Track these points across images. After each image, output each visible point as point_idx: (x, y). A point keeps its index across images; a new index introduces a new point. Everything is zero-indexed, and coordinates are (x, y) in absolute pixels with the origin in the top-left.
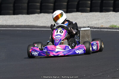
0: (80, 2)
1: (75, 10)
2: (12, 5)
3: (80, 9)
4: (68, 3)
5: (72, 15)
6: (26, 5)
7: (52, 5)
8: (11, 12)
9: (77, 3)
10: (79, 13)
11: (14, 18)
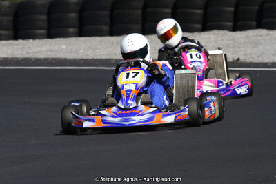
0: (266, 5)
1: (254, 23)
2: (107, 13)
3: (265, 20)
4: (237, 6)
5: (247, 36)
6: (139, 12)
7: (200, 12)
8: (106, 28)
9: (257, 8)
10: (264, 32)
11: (113, 44)
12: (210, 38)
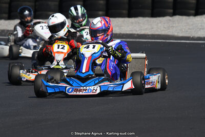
12: (203, 20)
